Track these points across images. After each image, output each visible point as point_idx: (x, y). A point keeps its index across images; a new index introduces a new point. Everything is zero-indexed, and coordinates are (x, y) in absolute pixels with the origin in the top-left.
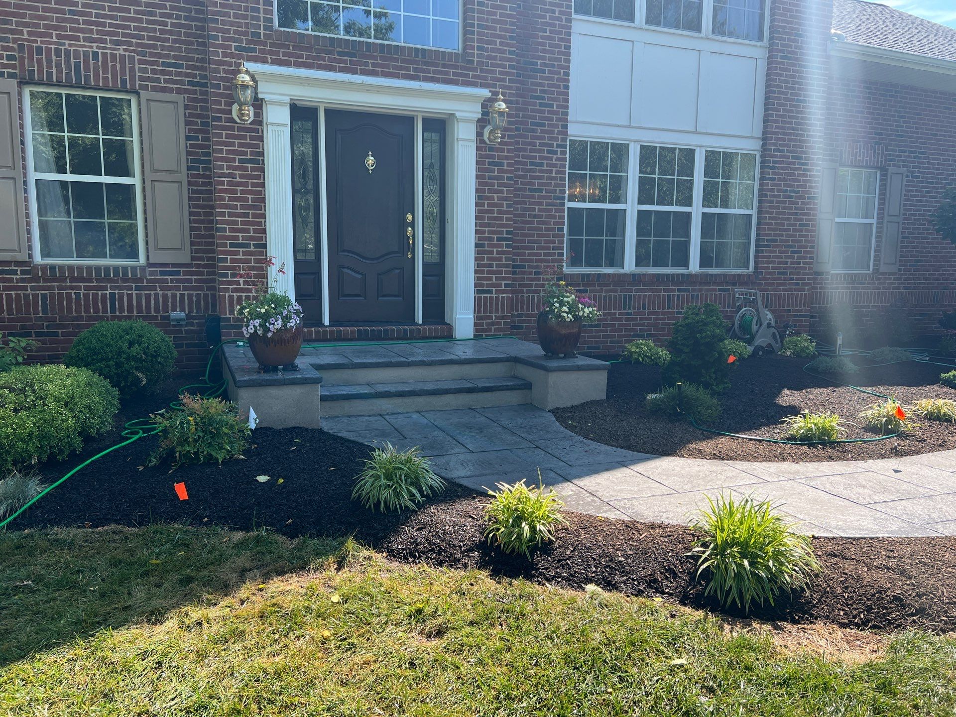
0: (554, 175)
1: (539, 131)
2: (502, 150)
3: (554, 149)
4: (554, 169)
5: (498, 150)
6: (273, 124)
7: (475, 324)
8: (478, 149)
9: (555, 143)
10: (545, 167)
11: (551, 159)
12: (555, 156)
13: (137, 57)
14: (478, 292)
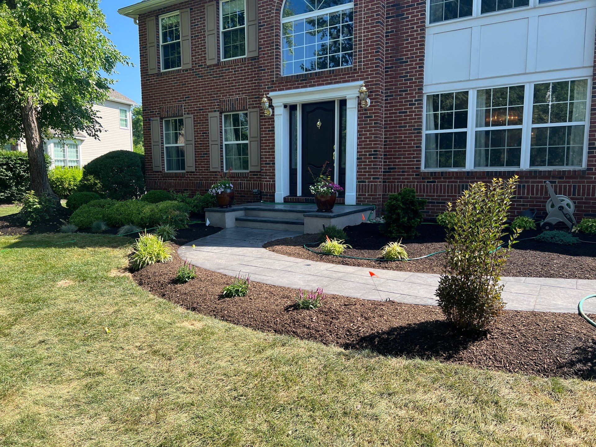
0: (414, 117)
1: (404, 94)
2: (372, 110)
3: (414, 102)
4: (414, 114)
5: (369, 110)
6: (276, 115)
7: (357, 198)
8: (359, 111)
9: (414, 99)
10: (408, 113)
11: (412, 108)
12: (414, 107)
13: (248, 97)
14: (359, 182)
